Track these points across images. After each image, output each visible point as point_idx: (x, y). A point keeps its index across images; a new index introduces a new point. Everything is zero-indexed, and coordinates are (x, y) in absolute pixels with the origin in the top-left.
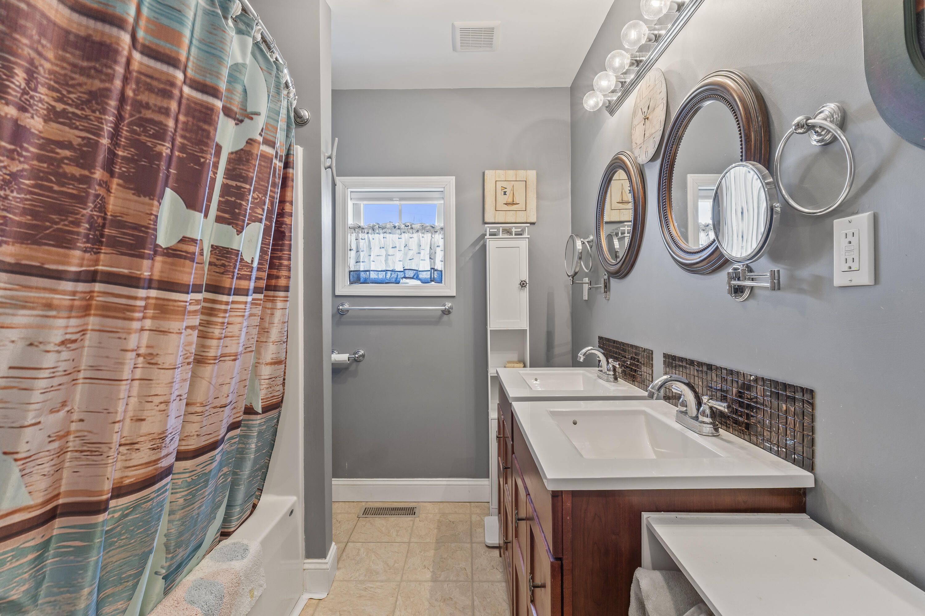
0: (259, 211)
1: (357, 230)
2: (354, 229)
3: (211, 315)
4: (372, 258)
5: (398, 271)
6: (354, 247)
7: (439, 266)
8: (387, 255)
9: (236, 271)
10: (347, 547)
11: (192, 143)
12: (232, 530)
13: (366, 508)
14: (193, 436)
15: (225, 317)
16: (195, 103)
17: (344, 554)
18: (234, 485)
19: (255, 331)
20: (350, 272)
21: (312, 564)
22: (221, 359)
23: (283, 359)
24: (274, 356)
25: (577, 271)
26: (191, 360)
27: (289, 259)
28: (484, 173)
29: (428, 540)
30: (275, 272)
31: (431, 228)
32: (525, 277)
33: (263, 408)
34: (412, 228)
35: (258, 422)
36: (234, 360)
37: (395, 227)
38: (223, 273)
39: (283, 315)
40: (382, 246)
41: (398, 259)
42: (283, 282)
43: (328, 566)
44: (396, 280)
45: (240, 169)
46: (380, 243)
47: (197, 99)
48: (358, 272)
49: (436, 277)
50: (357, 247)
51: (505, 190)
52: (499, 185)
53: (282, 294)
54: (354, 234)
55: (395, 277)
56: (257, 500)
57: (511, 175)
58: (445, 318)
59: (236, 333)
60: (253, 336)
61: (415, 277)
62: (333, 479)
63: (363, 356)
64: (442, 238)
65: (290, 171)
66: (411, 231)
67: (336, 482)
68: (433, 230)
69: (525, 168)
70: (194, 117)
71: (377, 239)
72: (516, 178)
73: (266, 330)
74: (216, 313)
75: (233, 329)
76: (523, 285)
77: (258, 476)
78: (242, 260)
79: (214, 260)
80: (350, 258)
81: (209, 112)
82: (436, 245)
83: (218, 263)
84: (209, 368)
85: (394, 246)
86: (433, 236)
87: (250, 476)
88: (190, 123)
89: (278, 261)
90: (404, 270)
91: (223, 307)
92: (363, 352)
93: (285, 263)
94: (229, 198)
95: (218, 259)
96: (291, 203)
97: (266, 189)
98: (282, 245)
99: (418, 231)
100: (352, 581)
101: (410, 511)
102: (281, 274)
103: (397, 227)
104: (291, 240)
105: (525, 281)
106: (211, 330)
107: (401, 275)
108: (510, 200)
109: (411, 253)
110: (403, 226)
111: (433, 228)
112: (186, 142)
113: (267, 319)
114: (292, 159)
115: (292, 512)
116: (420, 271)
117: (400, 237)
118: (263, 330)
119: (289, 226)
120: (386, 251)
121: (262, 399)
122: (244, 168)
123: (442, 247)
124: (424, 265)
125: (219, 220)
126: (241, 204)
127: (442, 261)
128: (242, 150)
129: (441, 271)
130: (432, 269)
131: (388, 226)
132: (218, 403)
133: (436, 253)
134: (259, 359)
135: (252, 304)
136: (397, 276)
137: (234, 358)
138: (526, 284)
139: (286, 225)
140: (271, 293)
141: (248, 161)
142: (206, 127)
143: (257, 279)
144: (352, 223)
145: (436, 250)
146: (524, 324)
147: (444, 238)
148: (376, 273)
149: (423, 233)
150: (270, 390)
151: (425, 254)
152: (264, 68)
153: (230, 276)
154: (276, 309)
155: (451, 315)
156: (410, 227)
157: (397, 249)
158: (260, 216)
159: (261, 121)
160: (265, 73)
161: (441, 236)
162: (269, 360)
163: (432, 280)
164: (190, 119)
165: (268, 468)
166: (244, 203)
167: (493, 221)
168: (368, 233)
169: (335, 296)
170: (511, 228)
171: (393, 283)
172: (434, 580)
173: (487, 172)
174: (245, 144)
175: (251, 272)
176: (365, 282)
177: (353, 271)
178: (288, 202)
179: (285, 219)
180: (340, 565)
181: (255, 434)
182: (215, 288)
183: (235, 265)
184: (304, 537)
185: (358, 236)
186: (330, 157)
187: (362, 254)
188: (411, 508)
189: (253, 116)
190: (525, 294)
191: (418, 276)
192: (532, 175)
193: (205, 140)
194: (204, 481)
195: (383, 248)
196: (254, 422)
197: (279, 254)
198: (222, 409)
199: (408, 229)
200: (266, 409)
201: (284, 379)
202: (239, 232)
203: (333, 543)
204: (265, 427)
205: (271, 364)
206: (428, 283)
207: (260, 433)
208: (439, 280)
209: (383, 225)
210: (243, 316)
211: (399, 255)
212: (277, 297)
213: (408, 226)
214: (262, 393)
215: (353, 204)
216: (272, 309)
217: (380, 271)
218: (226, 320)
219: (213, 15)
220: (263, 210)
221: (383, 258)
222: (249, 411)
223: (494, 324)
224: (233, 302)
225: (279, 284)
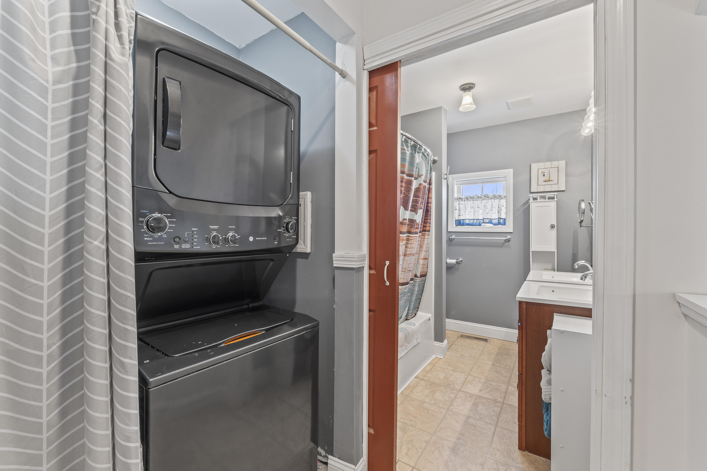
0: (422, 205)
1: (459, 200)
2: (458, 199)
3: (408, 241)
4: (467, 213)
5: (480, 220)
6: (457, 208)
7: (503, 216)
8: (475, 212)
9: (415, 226)
10: (452, 346)
11: (406, 192)
12: (409, 319)
13: (462, 335)
14: (402, 278)
15: (412, 241)
16: (407, 180)
17: (451, 348)
18: (410, 302)
19: (419, 246)
20: (456, 220)
21: (437, 344)
22: (410, 255)
23: (428, 258)
24: (424, 256)
25: (582, 219)
26: (403, 254)
27: (430, 220)
28: (531, 165)
29: (493, 352)
30: (425, 225)
31: (499, 197)
32: (554, 222)
33: (420, 275)
34: (488, 197)
35: (418, 280)
36: (413, 256)
37: (479, 197)
38: (411, 227)
39: (428, 241)
40: (472, 207)
41: (480, 213)
42: (428, 228)
43: (444, 346)
44: (479, 224)
45: (417, 194)
46: (471, 205)
47: (408, 179)
48: (460, 221)
49: (501, 222)
50: (459, 208)
51: (544, 174)
52: (540, 171)
53: (427, 233)
54: (458, 202)
55: (479, 222)
56: (417, 312)
57: (548, 164)
58: (507, 244)
59: (414, 247)
60: (418, 248)
61: (489, 222)
62: (446, 319)
63: (462, 261)
64: (505, 202)
65: (431, 186)
66: (487, 199)
67: (447, 320)
68: (500, 197)
69: (558, 160)
70: (407, 184)
71: (470, 203)
72: (551, 166)
73: (422, 246)
74: (409, 240)
75: (413, 245)
76: (552, 227)
77: (417, 301)
78: (417, 222)
79: (409, 223)
80: (456, 213)
81: (411, 182)
82: (501, 206)
83: (410, 224)
84: (407, 257)
85: (478, 207)
86: (500, 201)
87: (415, 300)
88: (406, 186)
89: (426, 221)
90: (483, 219)
91: (411, 238)
92: (461, 259)
93: (429, 221)
94: (414, 203)
95: (410, 223)
96: (431, 198)
97: (424, 197)
98: (428, 214)
99: (491, 199)
100: (454, 356)
101: (486, 340)
102: (427, 225)
103: (480, 197)
104: (431, 212)
105: (554, 225)
106: (408, 245)
107: (481, 221)
108: (547, 179)
109: (487, 210)
110: (483, 197)
111: (500, 196)
112: (405, 192)
113: (422, 242)
114: (431, 182)
115: (429, 319)
116: (492, 219)
117: (481, 202)
118: (421, 247)
119: (430, 207)
120: (474, 209)
121: (420, 272)
122: (418, 193)
123: (505, 206)
124: (495, 216)
125: (411, 211)
126: (417, 205)
127: (505, 214)
128: (417, 187)
129: (505, 219)
130: (499, 218)
131: (475, 197)
132: (409, 269)
133: (501, 210)
134: (419, 257)
135: (419, 237)
136: (480, 222)
137: (413, 255)
138: (555, 226)
139: (429, 207)
140: (424, 233)
141: (419, 191)
142: (410, 186)
143: (420, 228)
144: (457, 196)
145: (501, 208)
146: (553, 248)
147: (506, 202)
148: (469, 220)
149: (495, 199)
150: (423, 269)
151: (495, 210)
152: (424, 159)
153: (414, 228)
154: (425, 238)
155: (510, 242)
156: (487, 197)
157: (480, 208)
158: (422, 207)
159: (423, 178)
160: (425, 161)
161: (505, 200)
162: (422, 258)
163: (499, 223)
164: (406, 185)
165: (421, 300)
166: (418, 204)
167: (536, 191)
168: (464, 201)
169: (448, 232)
170: (545, 196)
171: (478, 225)
172: (493, 365)
173: (532, 165)
174: (418, 185)
175: (419, 226)
176: (463, 225)
177: (457, 220)
178: (430, 198)
179: (429, 205)
180: (449, 350)
181: (418, 285)
182: (409, 232)
183: (415, 224)
184: (434, 332)
185: (459, 202)
186: (446, 174)
187: (461, 211)
188: (486, 339)
189: (421, 176)
190: (554, 232)
191: (491, 221)
192: (562, 163)
193: (410, 190)
194: (404, 294)
195: (472, 208)
196: (417, 280)
197: (427, 218)
198: (410, 272)
199: (486, 198)
200: (422, 276)
201: (427, 266)
202: (416, 214)
203: (446, 340)
204: (420, 283)
205: (423, 259)
206: (497, 225)
207: (419, 284)
208: (503, 224)
209: (473, 197)
210: (416, 241)
211: (481, 211)
212: (425, 234)
213: (486, 196)
214: (420, 270)
215: (457, 187)
216: (424, 238)
217: (471, 219)
218: (412, 243)
219: (412, 154)
220: (423, 205)
221: (472, 213)
222: (416, 276)
223: (534, 247)
224: (414, 237)
225: (426, 229)
